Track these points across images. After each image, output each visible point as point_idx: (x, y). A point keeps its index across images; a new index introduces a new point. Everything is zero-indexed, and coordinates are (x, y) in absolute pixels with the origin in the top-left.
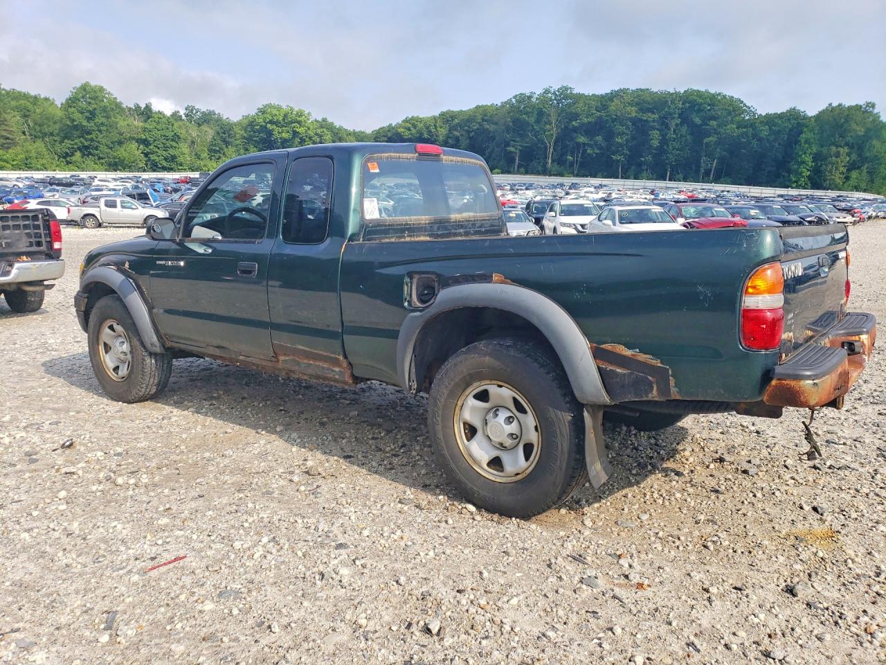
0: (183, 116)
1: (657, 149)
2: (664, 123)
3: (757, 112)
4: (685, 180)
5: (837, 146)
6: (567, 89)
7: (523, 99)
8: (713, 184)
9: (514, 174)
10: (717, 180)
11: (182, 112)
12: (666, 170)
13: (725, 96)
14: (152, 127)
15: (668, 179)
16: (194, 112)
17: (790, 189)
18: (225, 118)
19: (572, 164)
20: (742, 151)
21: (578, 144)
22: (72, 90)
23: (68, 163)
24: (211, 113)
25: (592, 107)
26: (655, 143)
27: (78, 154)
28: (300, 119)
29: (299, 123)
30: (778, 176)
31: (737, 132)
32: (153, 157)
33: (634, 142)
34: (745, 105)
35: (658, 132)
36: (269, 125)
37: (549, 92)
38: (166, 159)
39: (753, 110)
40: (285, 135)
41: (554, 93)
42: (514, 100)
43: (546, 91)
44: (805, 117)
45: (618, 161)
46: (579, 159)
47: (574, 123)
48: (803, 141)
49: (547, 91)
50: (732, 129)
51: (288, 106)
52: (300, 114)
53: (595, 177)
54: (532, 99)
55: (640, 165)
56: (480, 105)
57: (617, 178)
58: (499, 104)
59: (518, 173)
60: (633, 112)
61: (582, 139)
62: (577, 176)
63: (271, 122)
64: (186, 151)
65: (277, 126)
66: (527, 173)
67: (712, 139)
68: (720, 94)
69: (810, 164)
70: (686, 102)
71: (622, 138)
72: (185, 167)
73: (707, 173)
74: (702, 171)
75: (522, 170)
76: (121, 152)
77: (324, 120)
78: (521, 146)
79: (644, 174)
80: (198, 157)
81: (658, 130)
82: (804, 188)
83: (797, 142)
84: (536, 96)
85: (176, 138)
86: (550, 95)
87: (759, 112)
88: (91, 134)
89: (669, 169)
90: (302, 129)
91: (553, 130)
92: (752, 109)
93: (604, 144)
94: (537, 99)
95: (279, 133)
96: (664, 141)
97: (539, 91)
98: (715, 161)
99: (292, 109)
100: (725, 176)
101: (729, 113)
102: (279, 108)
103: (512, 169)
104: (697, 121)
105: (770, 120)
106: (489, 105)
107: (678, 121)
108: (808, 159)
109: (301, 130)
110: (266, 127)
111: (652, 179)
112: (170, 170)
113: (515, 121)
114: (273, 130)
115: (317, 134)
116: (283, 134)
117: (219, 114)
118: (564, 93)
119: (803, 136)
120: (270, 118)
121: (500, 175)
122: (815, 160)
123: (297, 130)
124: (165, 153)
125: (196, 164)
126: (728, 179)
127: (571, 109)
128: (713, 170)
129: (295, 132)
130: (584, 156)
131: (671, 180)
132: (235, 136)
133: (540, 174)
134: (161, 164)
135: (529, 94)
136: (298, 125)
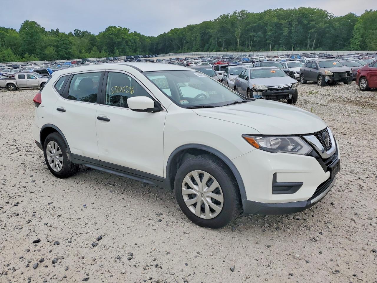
0: (74, 34)
1: (287, 36)
2: (290, 24)
3: (334, 15)
4: (300, 50)
5: (373, 30)
7: (224, 17)
8: (314, 51)
9: (222, 52)
10: (315, 49)
11: (73, 32)
12: (292, 46)
13: (318, 10)
14: (59, 39)
15: (293, 50)
16: (78, 32)
17: (351, 51)
19: (248, 46)
20: (327, 35)
21: (251, 36)
22: (22, 24)
23: (23, 57)
24: (86, 32)
25: (256, 19)
26: (286, 34)
27: (27, 54)
28: (125, 32)
29: (125, 34)
30: (344, 46)
31: (324, 26)
32: (61, 53)
33: (277, 34)
34: (328, 13)
35: (287, 28)
36: (111, 36)
38: (67, 54)
39: (332, 15)
40: (119, 40)
41: (239, 13)
42: (220, 18)
43: (234, 13)
44: (356, 17)
45: (270, 43)
46: (251, 43)
47: (248, 27)
48: (355, 28)
50: (322, 25)
51: (119, 27)
52: (125, 30)
53: (259, 51)
55: (279, 44)
56: (205, 21)
57: (270, 51)
58: (213, 20)
59: (224, 51)
60: (275, 20)
61: (252, 34)
62: (251, 51)
63: (112, 34)
64: (75, 49)
65: (115, 36)
66: (228, 51)
67: (313, 30)
68: (315, 9)
69: (360, 39)
70: (300, 14)
71: (271, 33)
72: (76, 57)
73: (311, 47)
74: (308, 45)
75: (226, 50)
76: (47, 52)
77: (135, 32)
78: (225, 38)
79: (281, 48)
80: (80, 52)
81: (287, 27)
82: (357, 50)
83: (353, 29)
84: (230, 16)
85: (71, 43)
86: (236, 14)
87: (335, 16)
88: (32, 44)
89: (293, 46)
91: (239, 31)
92: (331, 14)
93: (262, 36)
95: (116, 39)
96: (290, 32)
98: (315, 41)
100: (319, 47)
101: (321, 17)
102: (115, 27)
103: (221, 49)
104: (305, 22)
105: (340, 19)
106: (209, 21)
107: (297, 23)
108: (359, 37)
109: (126, 37)
111: (286, 51)
112: (68, 59)
113: (222, 27)
114: (113, 38)
115: (133, 39)
116: (118, 40)
117: (89, 33)
118: (243, 13)
119: (355, 26)
120: (112, 32)
121: (216, 52)
122: (362, 37)
123: (124, 37)
124: (66, 51)
125: (81, 55)
126: (321, 49)
127: (246, 21)
128: (313, 45)
129: (123, 38)
130: (254, 42)
131: (294, 50)
132: (97, 41)
133: (234, 51)
134: (64, 56)
135: (227, 15)
136: (124, 35)
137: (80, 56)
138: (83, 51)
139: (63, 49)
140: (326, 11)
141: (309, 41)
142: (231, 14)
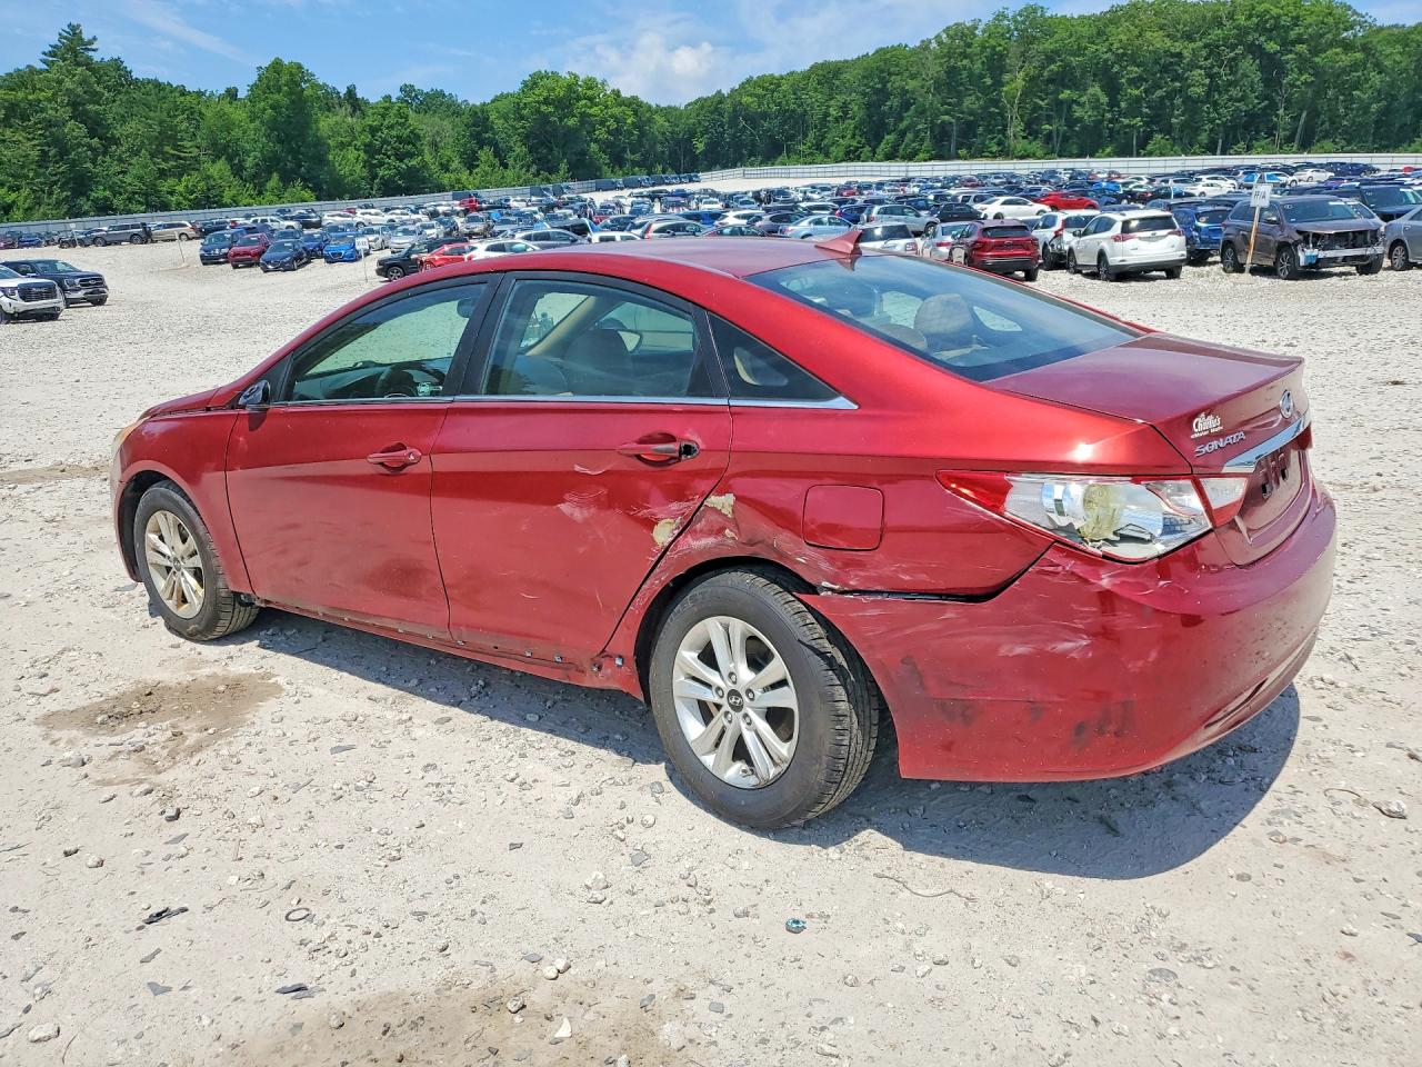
1: (1199, 100)
2: (1213, 54)
3: (1377, 22)
4: (1249, 149)
6: (1035, 11)
7: (960, 33)
9: (950, 159)
10: (1304, 147)
11: (396, 96)
12: (1216, 137)
15: (1219, 152)
16: (413, 94)
18: (459, 101)
19: (1050, 137)
21: (1060, 103)
24: (438, 94)
25: (1082, 37)
26: (1196, 91)
27: (275, 176)
28: (590, 93)
29: (590, 99)
30: (1416, 132)
31: (1343, 61)
32: (382, 172)
34: (1355, 13)
35: (1203, 72)
36: (543, 108)
37: (1005, 17)
38: (402, 174)
39: (1370, 20)
40: (571, 122)
41: (1014, 17)
42: (944, 36)
45: (1131, 127)
46: (1063, 129)
47: (1051, 67)
49: (1000, 16)
51: (568, 73)
52: (591, 84)
54: (977, 32)
55: (1169, 131)
57: (1131, 156)
58: (918, 44)
59: (957, 157)
60: (1158, 41)
61: (1066, 94)
62: (1061, 157)
63: (546, 102)
65: (557, 108)
66: (970, 156)
67: (1297, 78)
70: (1250, 16)
71: (1138, 88)
72: (431, 185)
73: (1289, 137)
74: (1279, 132)
75: (963, 152)
78: (960, 112)
79: (1177, 146)
80: (445, 168)
81: (1200, 67)
84: (981, 27)
85: (414, 138)
86: (1006, 22)
87: (1380, 22)
89: (1221, 135)
90: (596, 108)
91: (1015, 83)
92: (1367, 18)
93: (1104, 100)
94: (984, 31)
95: (561, 120)
96: (1213, 86)
97: (987, 18)
98: (1304, 115)
99: (576, 76)
100: (1319, 139)
102: (555, 76)
103: (946, 152)
104: (1271, 47)
105: (1401, 35)
107: (1239, 50)
109: (595, 110)
110: (538, 111)
111: (1193, 154)
112: (408, 191)
113: (952, 72)
114: (550, 114)
115: (611, 117)
116: (567, 121)
117: (451, 95)
118: (1031, 16)
120: (545, 95)
121: (933, 162)
123: (588, 111)
124: (398, 163)
125: (446, 179)
126: (1328, 144)
127: (1046, 45)
128: (1299, 130)
129: (583, 115)
130: (1071, 122)
131: (1224, 152)
132: (492, 128)
133: (995, 157)
134: (394, 182)
135: (971, 24)
136: (589, 104)
137: (446, 182)
138: (455, 164)
139: (389, 157)
140: (1349, 8)
141: (1283, 117)
142: (985, 21)
